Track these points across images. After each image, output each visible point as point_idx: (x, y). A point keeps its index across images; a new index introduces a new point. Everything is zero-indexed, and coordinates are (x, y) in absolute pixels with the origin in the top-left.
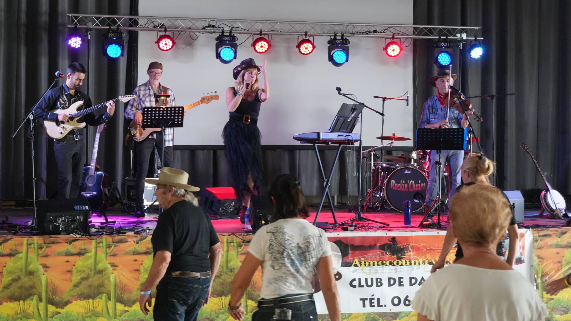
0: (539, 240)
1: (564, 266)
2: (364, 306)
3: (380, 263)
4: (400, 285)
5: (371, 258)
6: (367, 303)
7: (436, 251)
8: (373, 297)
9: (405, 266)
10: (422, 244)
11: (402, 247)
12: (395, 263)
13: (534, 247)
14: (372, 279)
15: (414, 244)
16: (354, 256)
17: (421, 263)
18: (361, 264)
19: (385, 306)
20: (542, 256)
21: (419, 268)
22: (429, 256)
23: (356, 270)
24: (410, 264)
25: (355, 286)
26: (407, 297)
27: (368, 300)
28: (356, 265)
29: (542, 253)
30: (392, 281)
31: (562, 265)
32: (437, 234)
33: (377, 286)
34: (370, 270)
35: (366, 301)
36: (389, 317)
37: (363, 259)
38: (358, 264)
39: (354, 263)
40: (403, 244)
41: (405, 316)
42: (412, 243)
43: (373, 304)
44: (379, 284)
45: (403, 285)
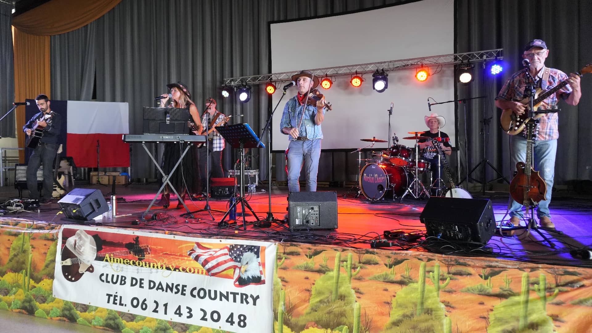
0: (284, 258)
1: (313, 296)
2: (108, 302)
3: (125, 261)
4: (141, 287)
5: (119, 255)
6: (112, 299)
7: (171, 256)
8: (116, 294)
9: (144, 268)
10: (159, 247)
11: (142, 248)
12: (137, 263)
13: (277, 266)
14: (118, 276)
15: (152, 247)
16: (106, 251)
17: (159, 267)
18: (111, 260)
19: (126, 305)
20: (286, 279)
21: (157, 272)
22: (166, 261)
23: (106, 266)
24: (150, 266)
25: (103, 281)
26: (145, 300)
27: (113, 296)
28: (107, 261)
29: (287, 275)
30: (134, 282)
31: (311, 295)
32: (173, 238)
33: (121, 284)
34: (117, 267)
35: (111, 297)
36: (127, 318)
37: (112, 255)
38: (108, 259)
39: (105, 258)
40: (143, 245)
41: (141, 320)
42: (151, 245)
43: (116, 302)
44: (123, 282)
45: (143, 287)
